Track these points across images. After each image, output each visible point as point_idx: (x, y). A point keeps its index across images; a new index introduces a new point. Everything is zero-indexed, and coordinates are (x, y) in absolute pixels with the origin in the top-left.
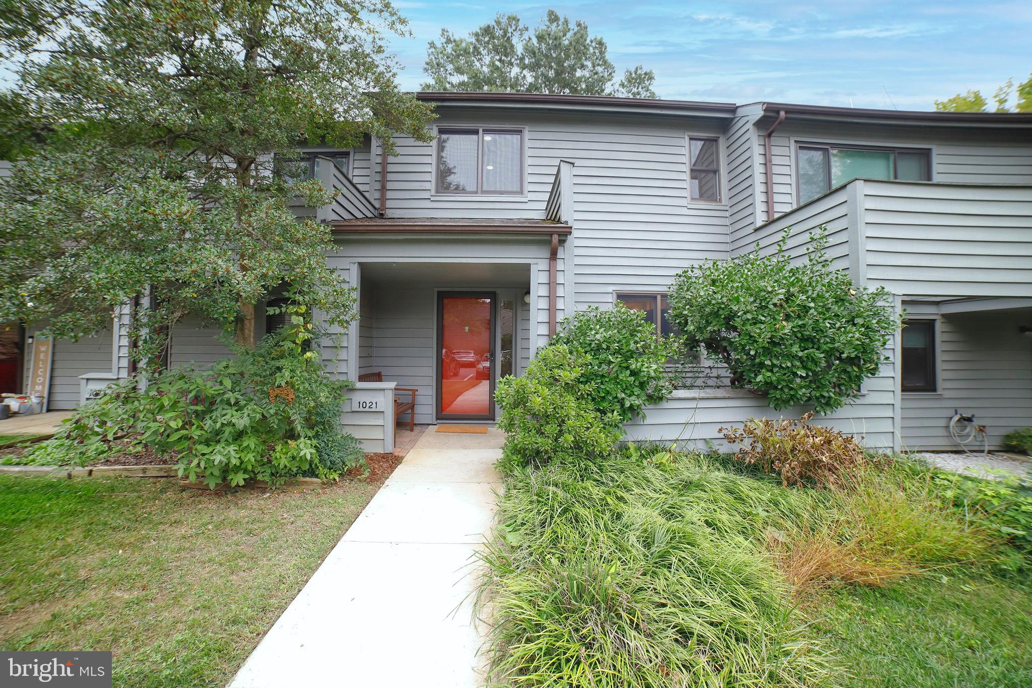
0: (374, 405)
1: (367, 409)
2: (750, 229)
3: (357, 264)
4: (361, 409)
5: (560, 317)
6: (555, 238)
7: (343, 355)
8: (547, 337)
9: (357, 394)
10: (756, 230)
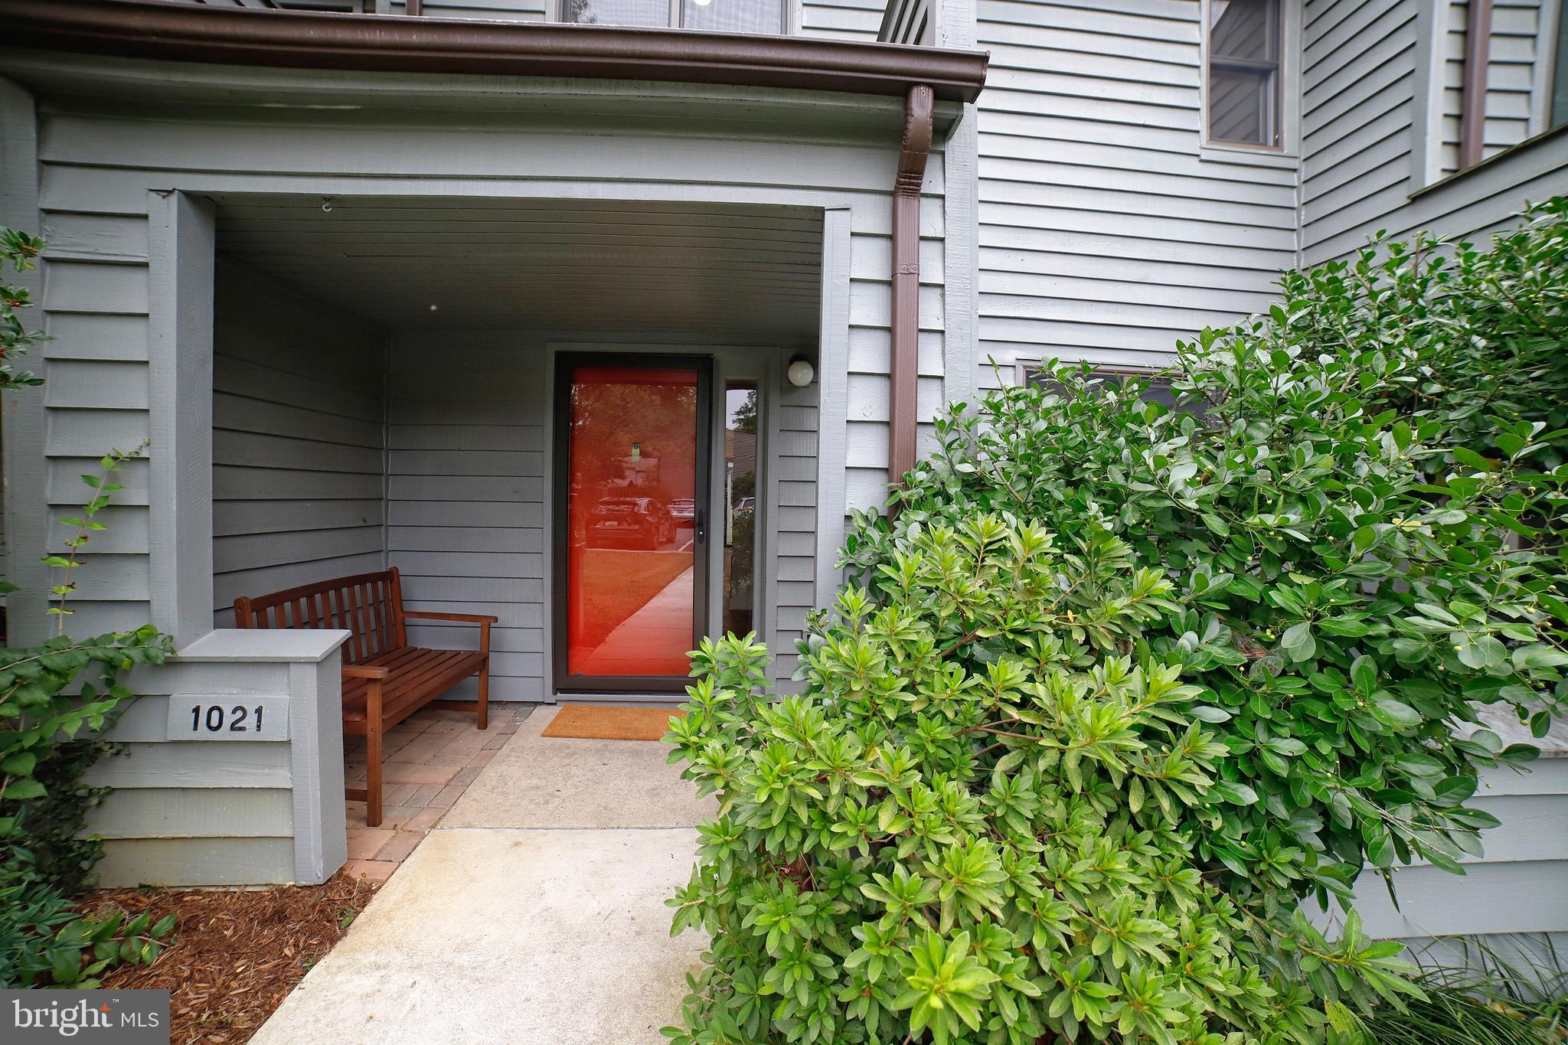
0: (251, 720)
1: (225, 734)
2: (1400, 197)
3: (174, 199)
4: (202, 733)
5: (930, 406)
6: (922, 103)
7: (132, 537)
8: (881, 477)
9: (192, 676)
10: (1416, 199)
